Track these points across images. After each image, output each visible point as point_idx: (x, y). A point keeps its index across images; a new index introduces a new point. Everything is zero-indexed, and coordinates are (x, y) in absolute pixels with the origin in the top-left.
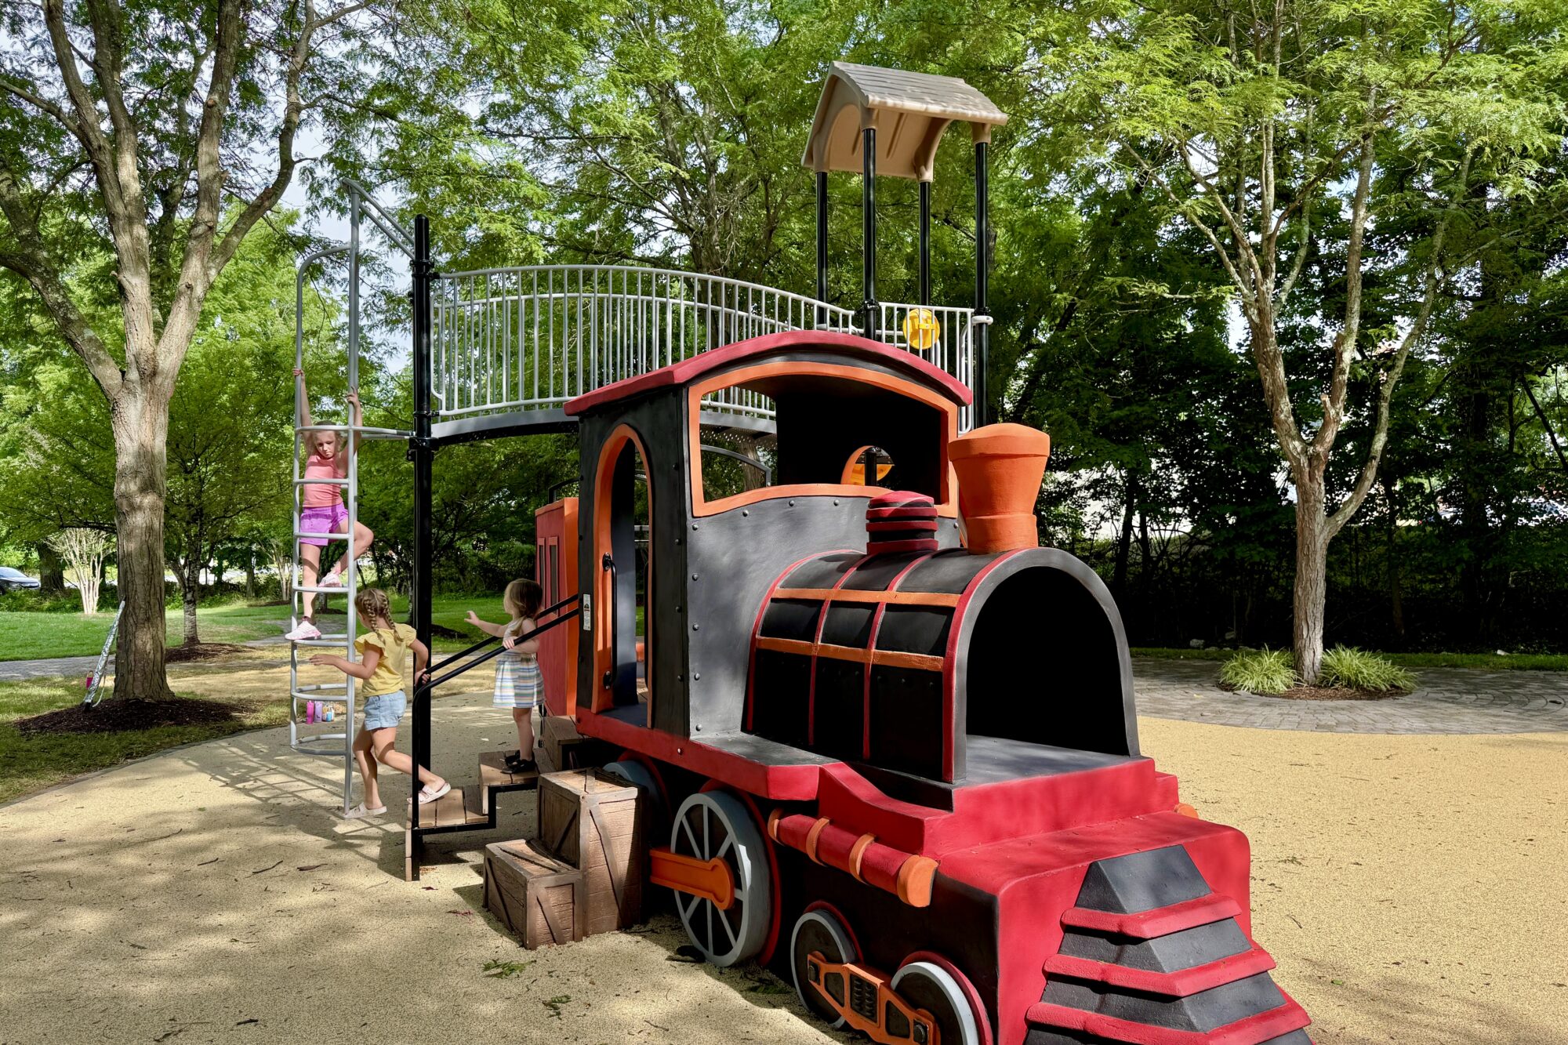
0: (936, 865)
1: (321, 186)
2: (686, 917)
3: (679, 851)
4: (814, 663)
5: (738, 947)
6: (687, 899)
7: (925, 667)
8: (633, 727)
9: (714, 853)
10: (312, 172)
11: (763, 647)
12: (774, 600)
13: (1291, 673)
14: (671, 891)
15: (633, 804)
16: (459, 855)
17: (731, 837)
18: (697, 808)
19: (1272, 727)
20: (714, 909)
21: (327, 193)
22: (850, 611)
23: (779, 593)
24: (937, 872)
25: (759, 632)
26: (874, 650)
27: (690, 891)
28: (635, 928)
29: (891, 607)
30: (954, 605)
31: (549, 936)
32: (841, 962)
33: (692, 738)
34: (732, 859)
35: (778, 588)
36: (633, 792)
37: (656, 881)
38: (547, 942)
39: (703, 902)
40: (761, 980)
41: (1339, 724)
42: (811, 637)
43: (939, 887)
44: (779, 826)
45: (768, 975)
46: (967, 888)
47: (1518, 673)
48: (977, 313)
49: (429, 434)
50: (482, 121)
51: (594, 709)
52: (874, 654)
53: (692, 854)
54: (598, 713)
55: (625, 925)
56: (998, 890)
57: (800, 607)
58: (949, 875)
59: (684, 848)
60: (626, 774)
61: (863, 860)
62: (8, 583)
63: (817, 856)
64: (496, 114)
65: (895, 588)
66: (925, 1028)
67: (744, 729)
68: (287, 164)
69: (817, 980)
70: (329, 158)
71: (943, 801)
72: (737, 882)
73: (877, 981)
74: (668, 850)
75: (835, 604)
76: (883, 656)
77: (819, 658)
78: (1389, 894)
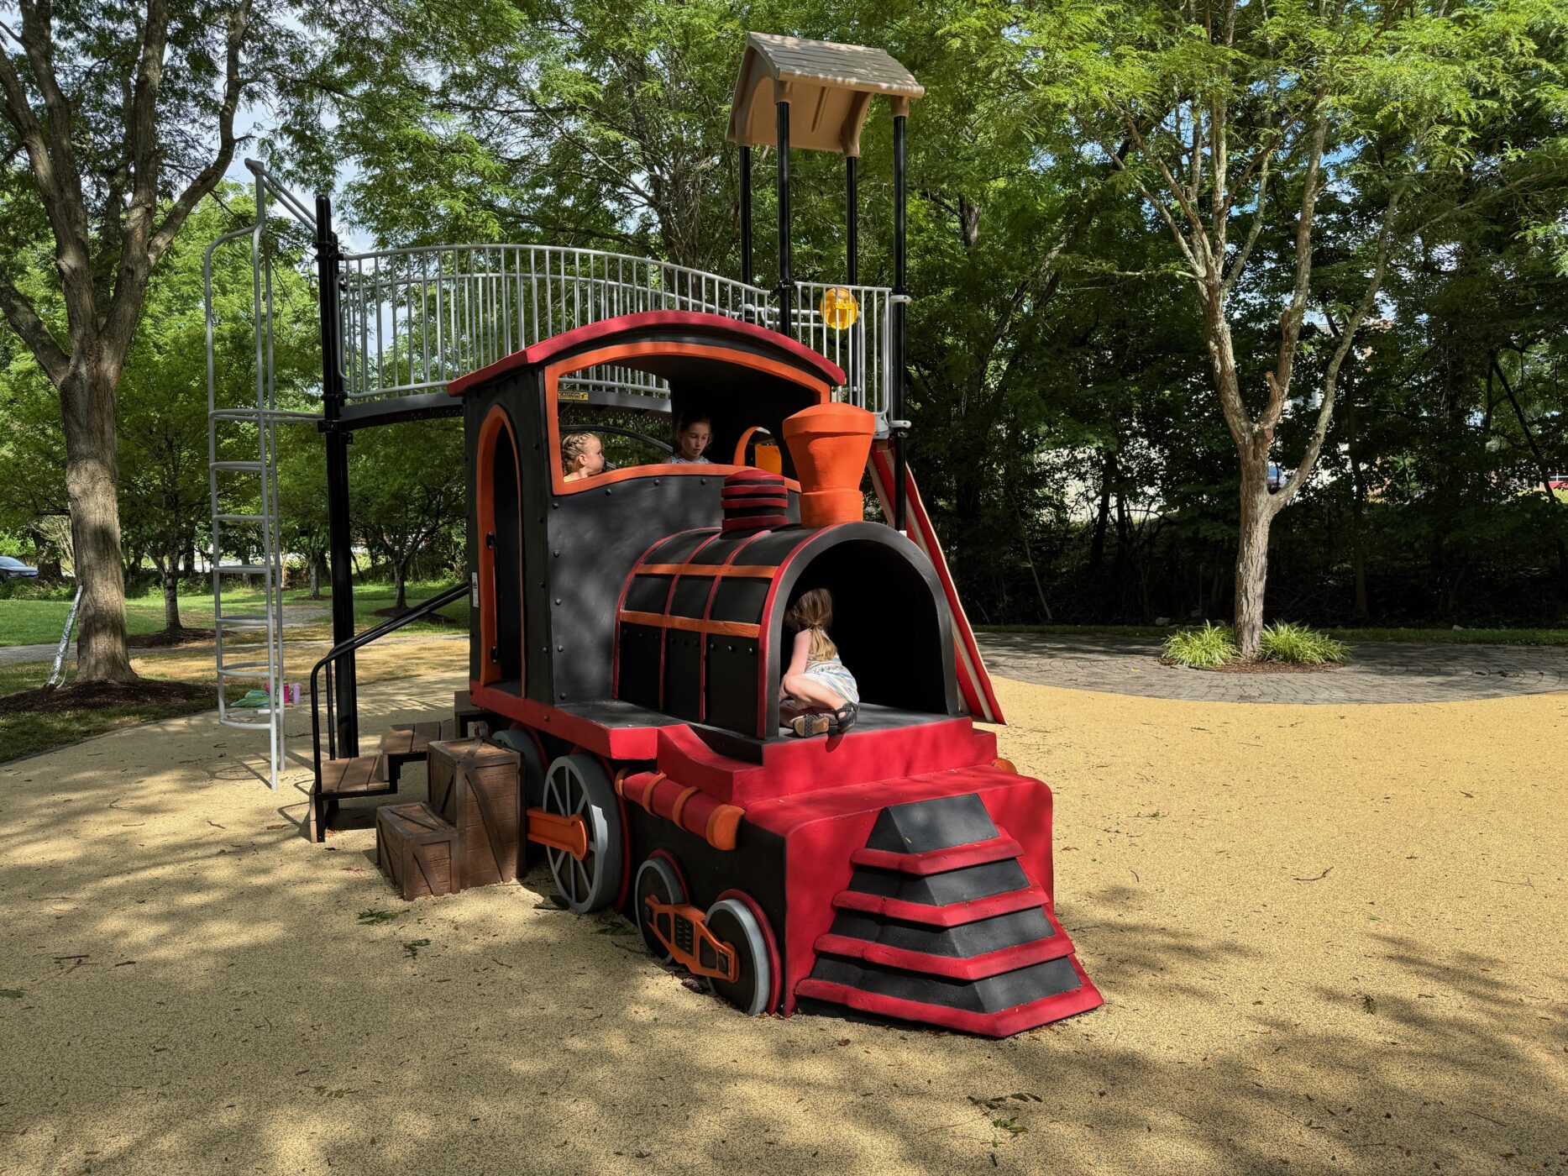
0: (740, 812)
1: (282, 159)
2: (555, 869)
3: (549, 810)
4: (664, 632)
5: (593, 894)
6: (555, 852)
7: (745, 635)
8: (512, 696)
9: (573, 812)
10: (271, 144)
11: (626, 621)
12: (637, 576)
13: (1229, 647)
17: (586, 796)
18: (561, 770)
19: (1195, 698)
20: (575, 862)
21: (288, 165)
22: (693, 585)
23: (642, 569)
24: (740, 818)
25: (623, 606)
26: (707, 621)
27: (557, 846)
29: (725, 580)
30: (772, 576)
31: (427, 889)
32: (669, 904)
33: (556, 705)
34: (587, 815)
35: (642, 563)
37: (531, 837)
38: (425, 895)
39: (567, 854)
40: (612, 924)
41: (1262, 694)
42: (661, 611)
43: (741, 832)
44: (624, 786)
45: (620, 919)
47: (1458, 646)
48: (897, 292)
50: (443, 92)
51: (482, 682)
52: (707, 625)
53: (559, 813)
54: (486, 685)
56: (787, 831)
57: (658, 581)
58: (748, 821)
59: (553, 808)
60: (509, 742)
61: (682, 808)
62: (8, 572)
63: (652, 809)
64: (457, 85)
65: (731, 561)
66: (726, 958)
68: (229, 144)
69: (651, 920)
70: (287, 129)
72: (592, 836)
74: (541, 810)
75: (683, 579)
77: (667, 630)
78: (1228, 847)
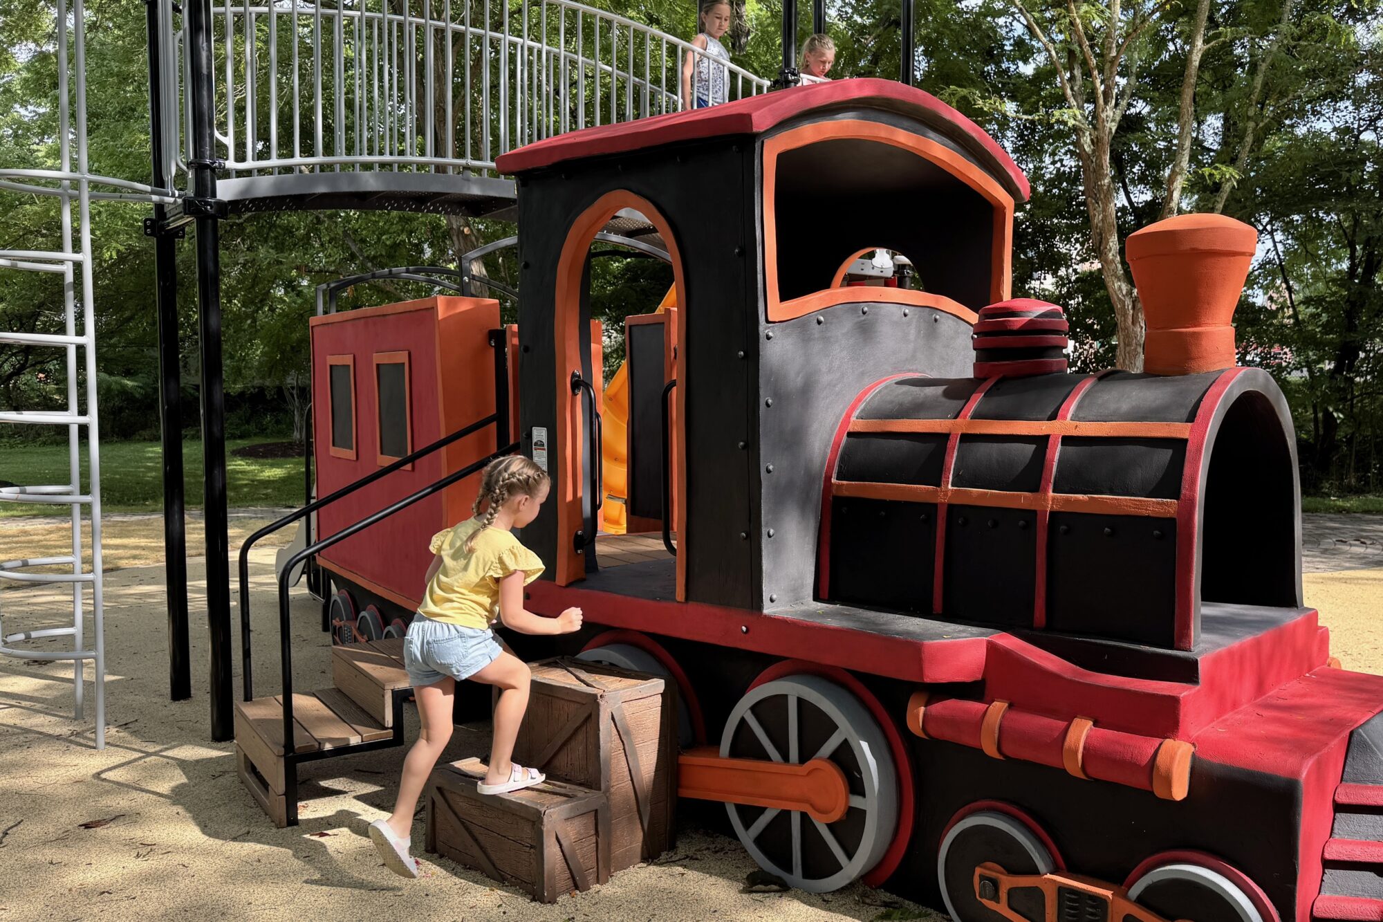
0: (1193, 749)
2: (747, 836)
3: (735, 752)
4: (942, 512)
5: (852, 868)
6: (751, 813)
7: (1145, 513)
8: (646, 601)
9: (807, 756)
11: (845, 493)
12: (850, 434)
14: (721, 807)
15: (659, 699)
16: (324, 783)
17: (844, 732)
18: (776, 699)
20: (806, 822)
22: (995, 447)
23: (857, 425)
24: (1194, 755)
25: (834, 475)
26: (1051, 494)
27: (758, 803)
28: (664, 856)
29: (1067, 440)
30: (1186, 436)
31: (570, 883)
32: (1035, 872)
33: (766, 611)
34: (845, 760)
35: (853, 419)
36: (658, 685)
38: (568, 891)
39: (784, 814)
42: (936, 479)
43: (1198, 774)
44: (925, 715)
46: (1251, 774)
49: (214, 195)
51: (563, 581)
52: (1052, 499)
53: (763, 758)
54: (568, 585)
55: (650, 855)
56: (1298, 773)
57: (904, 443)
58: (1215, 759)
59: (747, 750)
61: (1085, 748)
63: (1000, 751)
65: (1069, 416)
67: (817, 598)
69: (992, 897)
71: (1187, 671)
72: (856, 785)
73: (1108, 893)
74: (717, 754)
75: (966, 438)
76: (1068, 501)
77: (951, 507)
